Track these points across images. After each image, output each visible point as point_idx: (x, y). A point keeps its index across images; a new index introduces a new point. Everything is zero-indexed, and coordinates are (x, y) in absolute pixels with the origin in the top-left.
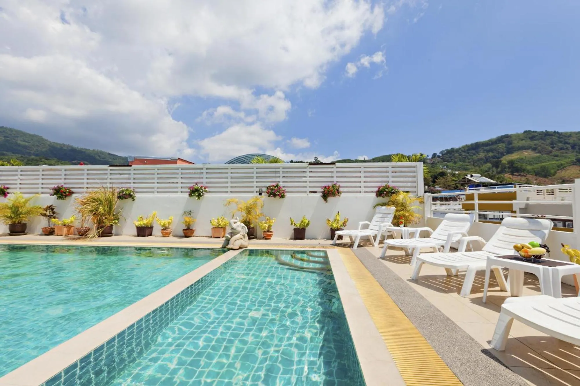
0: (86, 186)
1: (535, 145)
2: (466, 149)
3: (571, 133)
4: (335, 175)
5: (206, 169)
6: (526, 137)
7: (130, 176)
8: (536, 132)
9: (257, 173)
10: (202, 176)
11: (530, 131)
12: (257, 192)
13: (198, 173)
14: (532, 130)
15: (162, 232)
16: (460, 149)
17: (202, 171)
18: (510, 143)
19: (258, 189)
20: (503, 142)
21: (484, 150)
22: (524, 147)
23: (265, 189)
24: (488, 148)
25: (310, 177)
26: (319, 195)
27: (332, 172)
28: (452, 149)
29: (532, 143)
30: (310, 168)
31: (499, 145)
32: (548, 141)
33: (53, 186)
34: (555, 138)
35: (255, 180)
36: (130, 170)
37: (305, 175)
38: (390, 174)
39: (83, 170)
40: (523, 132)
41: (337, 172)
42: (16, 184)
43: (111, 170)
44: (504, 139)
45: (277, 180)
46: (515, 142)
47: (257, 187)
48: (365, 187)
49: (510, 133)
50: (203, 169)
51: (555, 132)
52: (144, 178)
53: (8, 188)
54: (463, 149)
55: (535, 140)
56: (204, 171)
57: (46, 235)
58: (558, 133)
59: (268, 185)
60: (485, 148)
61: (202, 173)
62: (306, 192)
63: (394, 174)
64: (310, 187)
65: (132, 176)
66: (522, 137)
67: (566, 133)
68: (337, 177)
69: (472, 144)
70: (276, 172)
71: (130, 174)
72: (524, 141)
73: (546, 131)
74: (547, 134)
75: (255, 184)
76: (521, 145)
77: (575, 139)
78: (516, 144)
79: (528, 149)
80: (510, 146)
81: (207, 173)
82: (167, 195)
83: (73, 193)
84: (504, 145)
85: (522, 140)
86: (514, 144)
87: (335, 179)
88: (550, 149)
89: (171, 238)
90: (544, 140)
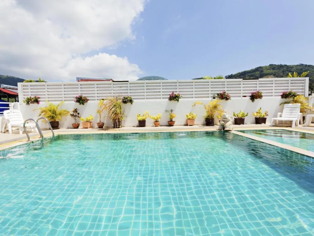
0: (96, 95)
1: (275, 72)
2: (239, 75)
3: (293, 65)
4: (258, 86)
5: (179, 83)
6: (271, 68)
7: (128, 88)
8: (275, 65)
9: (211, 85)
10: (176, 87)
11: (272, 65)
12: (211, 97)
13: (173, 86)
14: (274, 64)
15: (154, 124)
16: (235, 75)
17: (176, 84)
18: (262, 71)
19: (212, 95)
20: (258, 71)
21: (249, 76)
22: (270, 73)
23: (216, 95)
24: (250, 74)
25: (243, 87)
26: (248, 98)
27: (256, 84)
28: (232, 75)
29: (273, 71)
30: (243, 82)
31: (256, 72)
32: (281, 70)
33: (75, 96)
34: (285, 68)
35: (210, 89)
36: (127, 84)
37: (240, 86)
38: (289, 85)
39: (94, 85)
40: (269, 65)
41: (259, 84)
42: (45, 95)
43: (113, 84)
44: (259, 69)
45: (224, 89)
46: (265, 71)
47: (211, 94)
48: (275, 93)
49: (262, 66)
50: (176, 83)
51: (285, 65)
52: (137, 89)
53: (39, 98)
54: (237, 75)
55: (275, 70)
56: (178, 84)
57: (75, 128)
58: (286, 65)
59: (218, 92)
60: (249, 74)
61: (176, 86)
62: (240, 96)
63: (292, 85)
64: (243, 93)
65: (129, 88)
66: (268, 68)
67: (290, 66)
68: (259, 87)
69: (242, 72)
70: (223, 85)
71: (127, 87)
72: (269, 70)
73: (281, 64)
74: (281, 66)
75: (210, 92)
76: (267, 73)
77: (295, 69)
78: (265, 72)
79: (271, 75)
80: (262, 73)
81: (179, 85)
82: (153, 100)
83: (88, 100)
84: (259, 72)
85: (268, 70)
86: (264, 72)
87: (258, 89)
88: (282, 75)
89: (159, 127)
90: (280, 70)
